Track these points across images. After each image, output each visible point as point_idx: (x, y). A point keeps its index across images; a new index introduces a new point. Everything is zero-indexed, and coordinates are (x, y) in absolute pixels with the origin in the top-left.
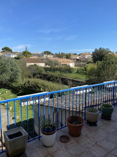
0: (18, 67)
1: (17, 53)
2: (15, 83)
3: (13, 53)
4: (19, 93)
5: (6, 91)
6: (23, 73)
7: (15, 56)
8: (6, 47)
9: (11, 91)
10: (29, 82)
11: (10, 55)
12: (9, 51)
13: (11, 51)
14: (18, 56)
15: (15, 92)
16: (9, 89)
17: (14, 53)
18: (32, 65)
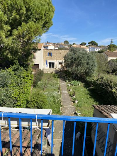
0: (95, 61)
1: (102, 46)
2: (89, 77)
3: (98, 47)
4: (90, 88)
5: (79, 84)
6: (99, 68)
7: (99, 50)
8: (92, 41)
9: (84, 85)
10: (102, 78)
11: (94, 49)
12: (95, 45)
13: (96, 45)
14: (102, 49)
15: (87, 86)
16: (83, 82)
17: (100, 47)
18: (114, 60)
